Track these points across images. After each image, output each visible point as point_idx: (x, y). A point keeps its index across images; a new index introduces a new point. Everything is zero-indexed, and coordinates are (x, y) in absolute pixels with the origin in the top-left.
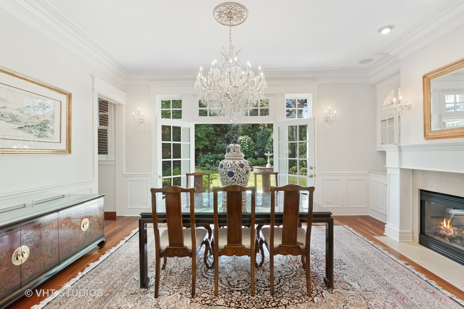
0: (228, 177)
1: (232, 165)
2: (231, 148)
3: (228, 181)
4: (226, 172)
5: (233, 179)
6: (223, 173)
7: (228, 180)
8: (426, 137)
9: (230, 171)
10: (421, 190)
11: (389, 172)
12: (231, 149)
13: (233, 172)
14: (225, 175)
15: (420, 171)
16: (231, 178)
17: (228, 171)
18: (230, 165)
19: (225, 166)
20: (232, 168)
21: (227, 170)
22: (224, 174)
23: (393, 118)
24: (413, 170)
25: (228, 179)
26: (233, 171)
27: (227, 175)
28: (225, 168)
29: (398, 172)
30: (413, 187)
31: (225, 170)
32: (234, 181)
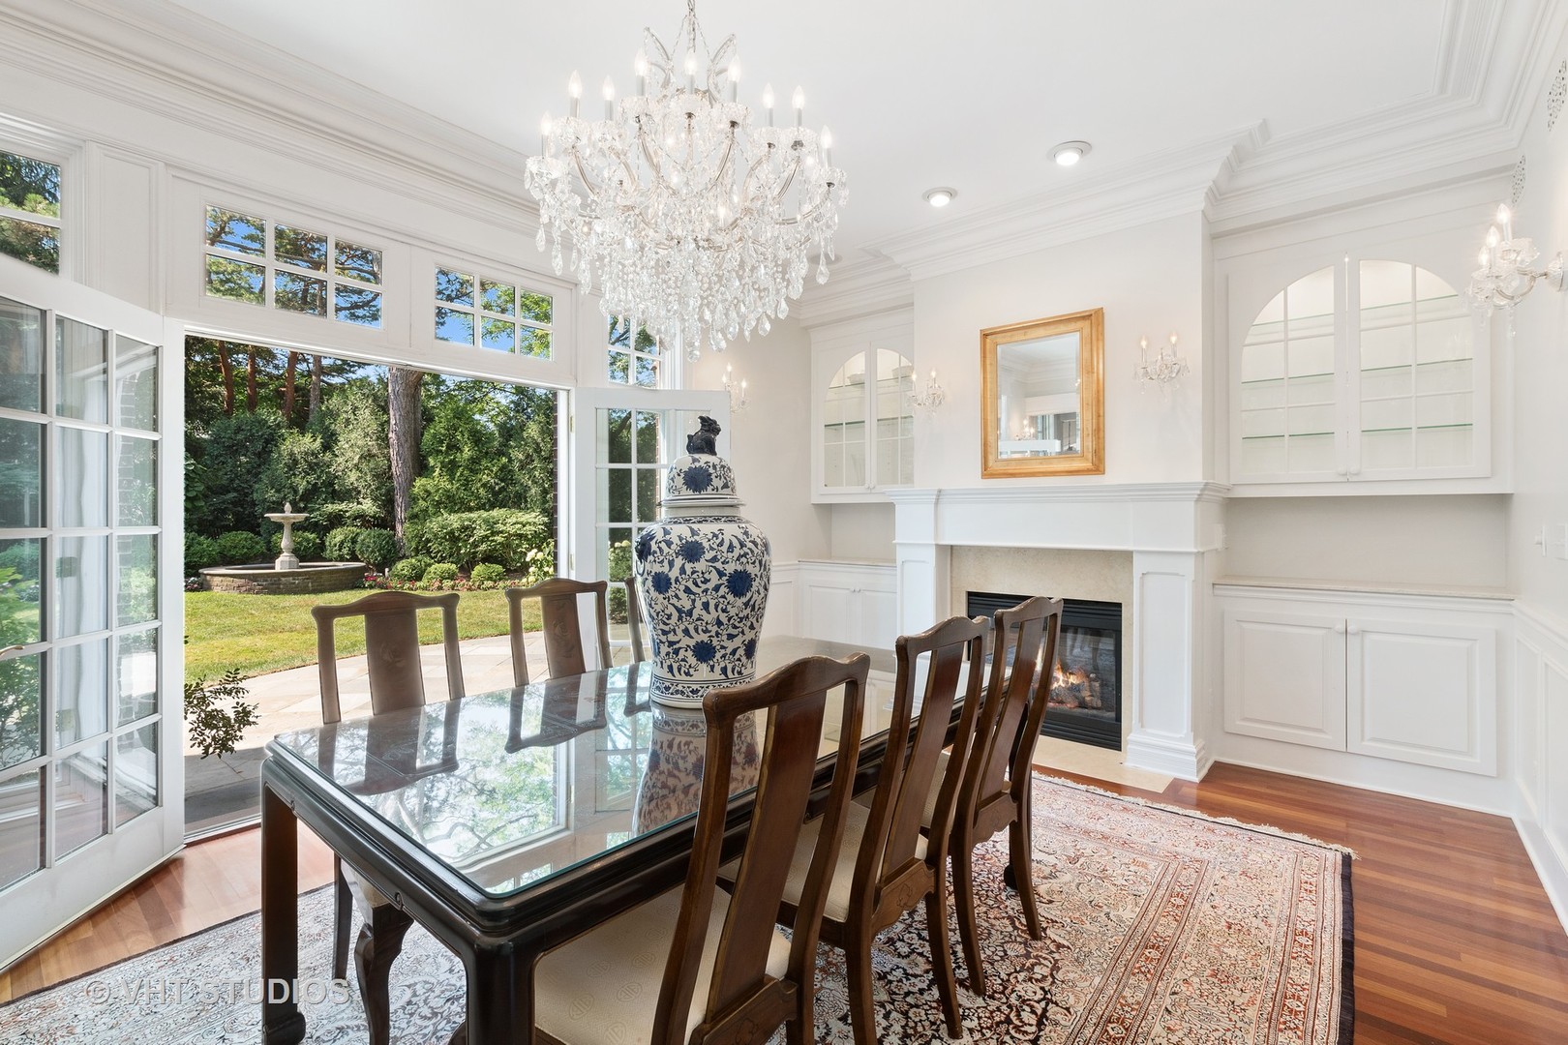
0: (730, 597)
1: (742, 545)
2: (711, 470)
3: (723, 618)
4: (721, 574)
5: (746, 604)
6: (706, 581)
7: (724, 611)
8: (987, 472)
9: (740, 568)
10: (970, 594)
11: (901, 555)
12: (713, 477)
13: (749, 575)
14: (717, 588)
15: (970, 548)
16: (740, 601)
17: (730, 568)
18: (736, 543)
19: (712, 549)
20: (745, 555)
21: (726, 566)
22: (710, 585)
23: (863, 422)
24: (952, 546)
25: (729, 607)
26: (750, 569)
27: (723, 590)
28: (714, 559)
29: (931, 555)
30: (951, 588)
31: (719, 565)
32: (749, 610)
